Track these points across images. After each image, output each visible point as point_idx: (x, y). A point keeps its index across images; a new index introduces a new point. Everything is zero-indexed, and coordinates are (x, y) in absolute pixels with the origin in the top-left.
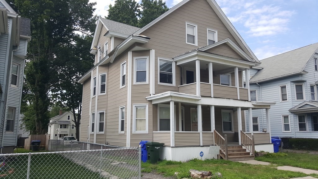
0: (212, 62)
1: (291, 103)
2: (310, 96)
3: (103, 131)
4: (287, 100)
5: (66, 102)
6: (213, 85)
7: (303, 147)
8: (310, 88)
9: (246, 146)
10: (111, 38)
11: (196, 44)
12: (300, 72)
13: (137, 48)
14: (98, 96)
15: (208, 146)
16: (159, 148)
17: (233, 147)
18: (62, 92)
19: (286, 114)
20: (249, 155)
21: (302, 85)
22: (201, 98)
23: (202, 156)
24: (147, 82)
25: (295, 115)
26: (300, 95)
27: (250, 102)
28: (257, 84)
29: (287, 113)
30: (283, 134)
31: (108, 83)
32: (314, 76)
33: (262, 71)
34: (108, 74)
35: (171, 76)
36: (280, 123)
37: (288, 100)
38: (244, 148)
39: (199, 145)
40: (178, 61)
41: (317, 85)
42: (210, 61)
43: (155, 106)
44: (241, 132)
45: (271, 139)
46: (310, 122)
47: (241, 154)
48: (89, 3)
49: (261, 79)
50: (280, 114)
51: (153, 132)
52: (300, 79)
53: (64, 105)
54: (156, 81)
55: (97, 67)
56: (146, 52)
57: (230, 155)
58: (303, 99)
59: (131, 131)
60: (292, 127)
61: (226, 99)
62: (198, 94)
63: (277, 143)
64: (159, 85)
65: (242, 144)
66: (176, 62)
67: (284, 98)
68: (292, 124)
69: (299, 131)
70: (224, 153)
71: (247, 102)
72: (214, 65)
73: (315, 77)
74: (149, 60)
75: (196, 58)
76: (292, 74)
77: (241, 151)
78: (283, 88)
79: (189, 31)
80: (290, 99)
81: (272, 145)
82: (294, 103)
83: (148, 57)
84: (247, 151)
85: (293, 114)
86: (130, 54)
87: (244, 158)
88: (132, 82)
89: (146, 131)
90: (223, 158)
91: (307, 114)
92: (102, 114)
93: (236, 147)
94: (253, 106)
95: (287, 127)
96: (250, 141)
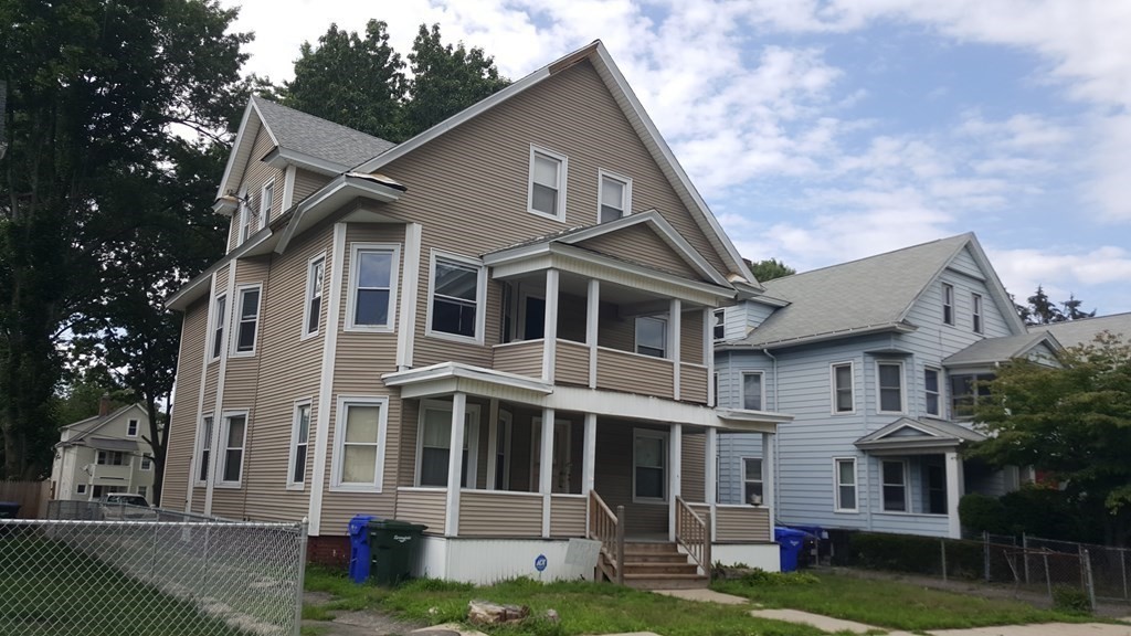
0: (600, 281)
1: (860, 420)
2: (924, 402)
3: (237, 480)
4: (851, 409)
5: (124, 370)
6: (599, 350)
7: (890, 561)
8: (923, 375)
9: (688, 547)
10: (284, 170)
11: (561, 217)
12: (891, 325)
13: (362, 215)
14: (229, 361)
15: (565, 539)
16: (409, 538)
17: (647, 546)
18: (112, 335)
19: (846, 456)
20: (695, 572)
21: (898, 367)
22: (552, 388)
23: (541, 568)
24: (390, 327)
25: (873, 460)
26: (891, 399)
27: (712, 408)
28: (764, 354)
29: (849, 452)
30: (833, 516)
31: (263, 319)
32: (937, 340)
33: (785, 311)
34: (267, 289)
35: (470, 312)
36: (829, 481)
37: (854, 411)
38: (681, 550)
39: (539, 534)
40: (497, 267)
41: (947, 369)
42: (593, 276)
43: (412, 406)
44: (677, 500)
45: (772, 528)
46: (918, 483)
47: (666, 568)
48: (226, 33)
49: (779, 337)
50: (830, 455)
51: (399, 488)
52: (892, 345)
53: (117, 381)
54: (420, 326)
55: (233, 262)
56: (393, 231)
57: (633, 569)
58: (899, 410)
59: (326, 483)
60: (864, 496)
61: (634, 397)
62: (547, 375)
63: (792, 542)
64: (428, 338)
65: (677, 539)
66: (491, 269)
67: (844, 402)
68: (863, 489)
69: (881, 510)
70: (614, 563)
71: (701, 409)
72: (604, 286)
73: (943, 342)
74: (402, 257)
75: (548, 264)
76: (870, 328)
77: (672, 559)
78: (843, 371)
79: (538, 174)
80: (860, 406)
81: (777, 549)
82: (870, 420)
83: (397, 248)
84: (691, 561)
85: (867, 456)
86: (339, 233)
87: (676, 582)
88: (341, 323)
89: (376, 485)
90: (610, 578)
91: (911, 457)
92: (236, 422)
93: (656, 547)
94: (719, 424)
95: (847, 497)
96: (700, 532)
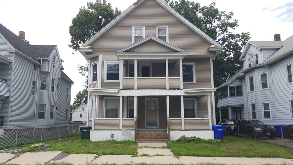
4: (292, 82)
6: (137, 78)
13: (90, 56)
16: (87, 130)
20: (167, 138)
22: (118, 91)
23: (112, 137)
24: (97, 81)
27: (182, 90)
28: (265, 67)
30: (290, 121)
33: (280, 49)
35: (117, 74)
36: (287, 109)
39: (119, 128)
43: (102, 99)
45: (211, 125)
49: (269, 60)
50: (287, 99)
54: (102, 80)
56: (96, 58)
64: (105, 82)
67: (291, 79)
74: (98, 64)
77: (161, 135)
78: (289, 68)
81: (212, 132)
87: (156, 141)
93: (159, 132)
94: (184, 94)
